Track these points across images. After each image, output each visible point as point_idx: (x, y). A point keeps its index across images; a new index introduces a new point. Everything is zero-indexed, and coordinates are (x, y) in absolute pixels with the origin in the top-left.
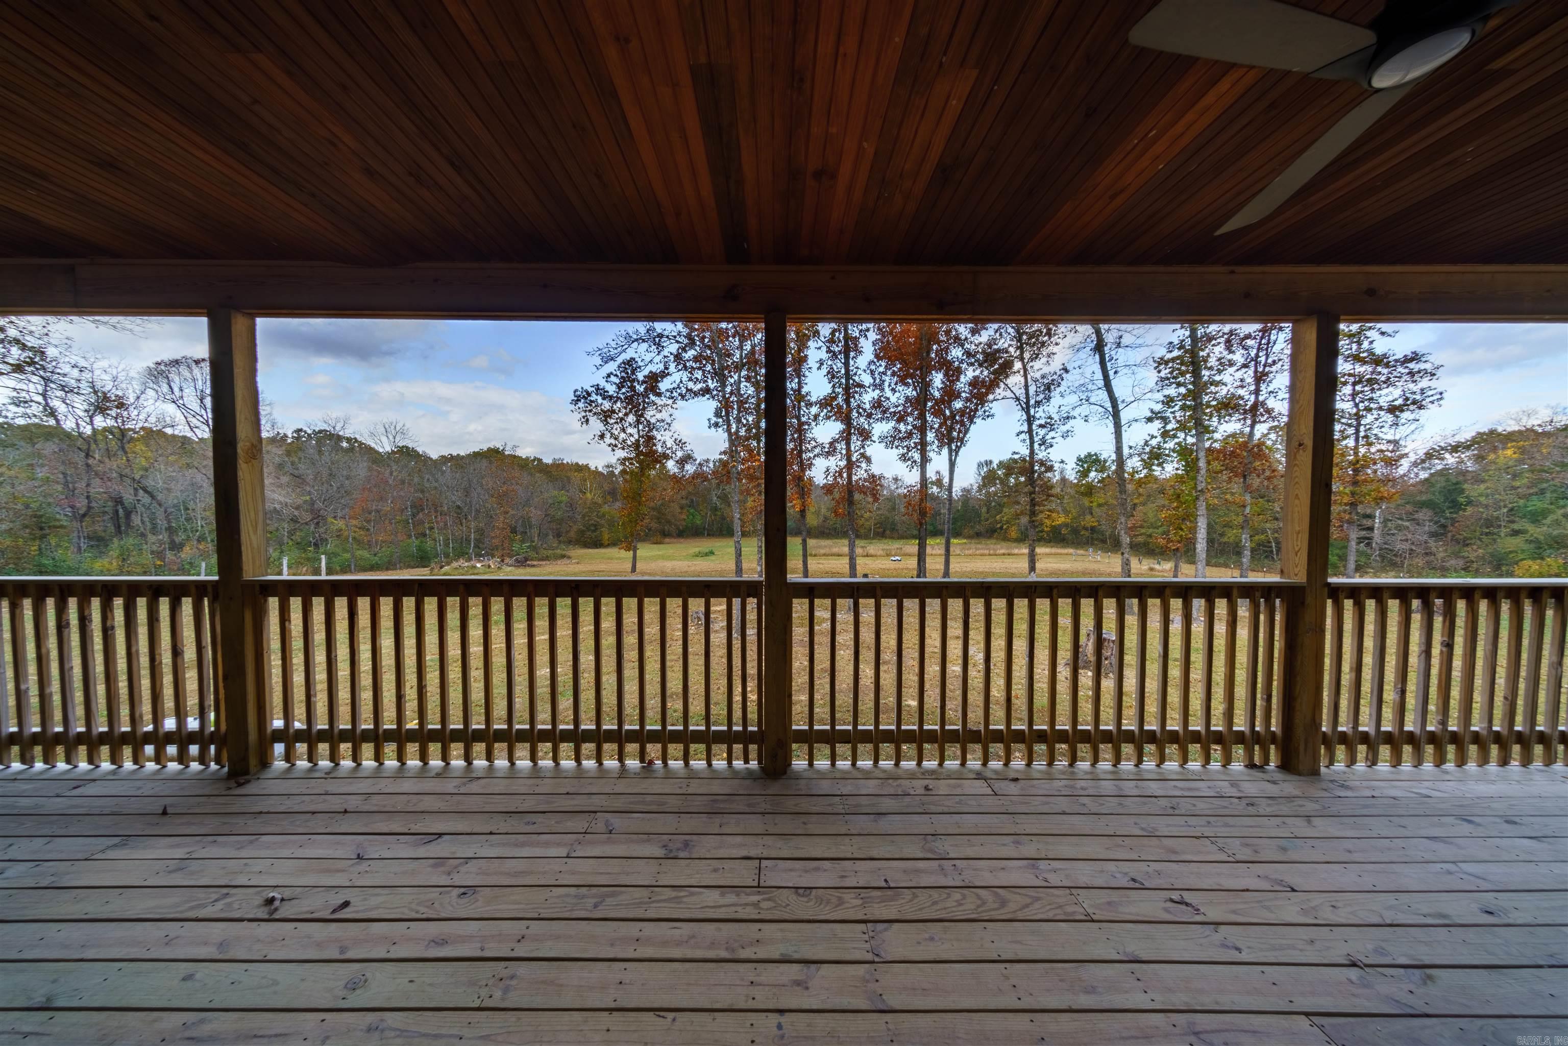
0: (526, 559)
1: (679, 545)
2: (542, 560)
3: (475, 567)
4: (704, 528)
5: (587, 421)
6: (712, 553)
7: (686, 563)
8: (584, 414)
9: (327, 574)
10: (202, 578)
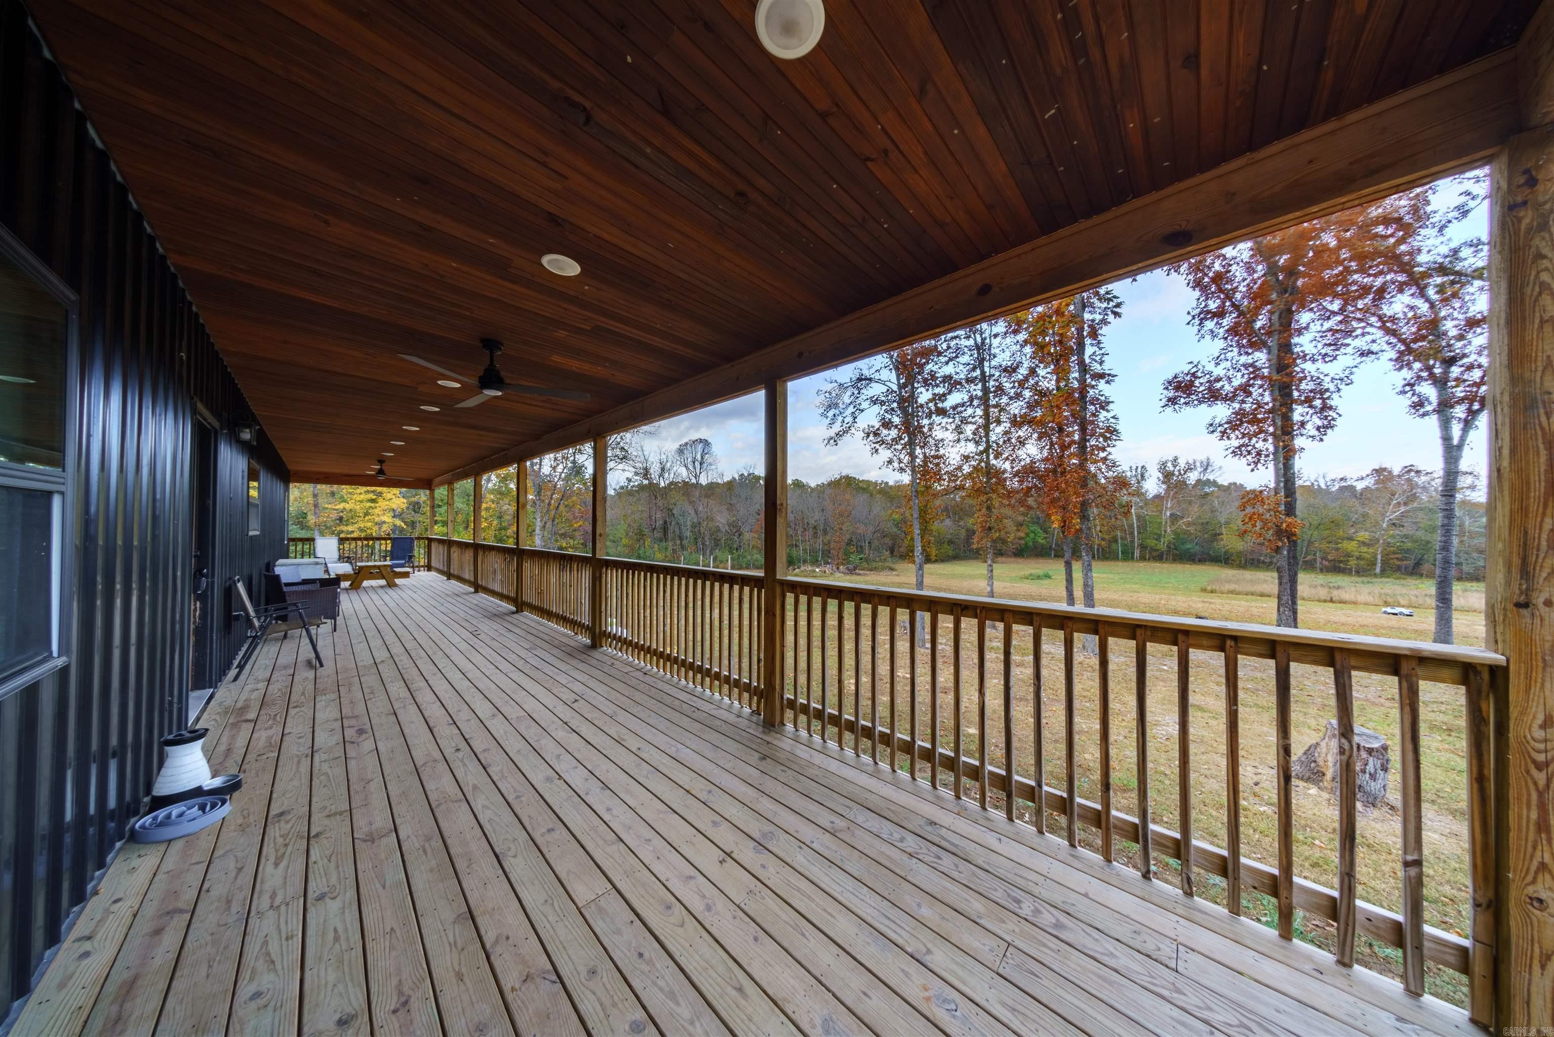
0: (855, 568)
1: (1013, 566)
2: (871, 570)
3: (815, 571)
4: (1051, 548)
5: (877, 451)
6: (1048, 576)
7: (1008, 584)
8: (873, 446)
9: (732, 568)
10: (682, 566)
